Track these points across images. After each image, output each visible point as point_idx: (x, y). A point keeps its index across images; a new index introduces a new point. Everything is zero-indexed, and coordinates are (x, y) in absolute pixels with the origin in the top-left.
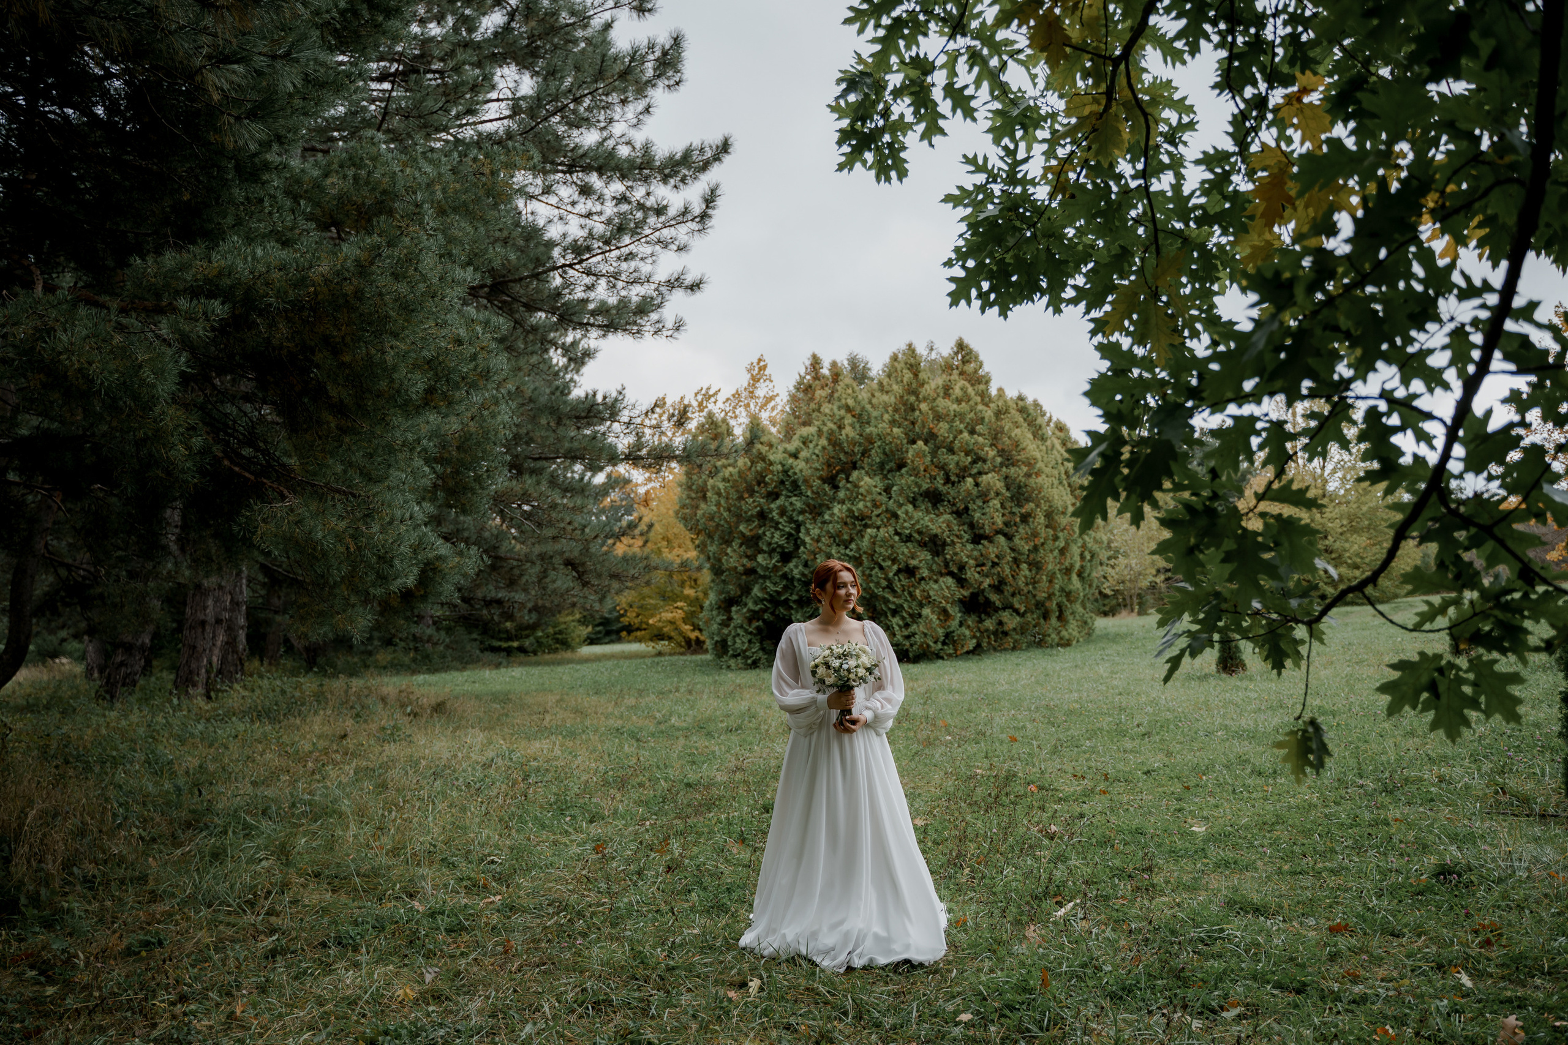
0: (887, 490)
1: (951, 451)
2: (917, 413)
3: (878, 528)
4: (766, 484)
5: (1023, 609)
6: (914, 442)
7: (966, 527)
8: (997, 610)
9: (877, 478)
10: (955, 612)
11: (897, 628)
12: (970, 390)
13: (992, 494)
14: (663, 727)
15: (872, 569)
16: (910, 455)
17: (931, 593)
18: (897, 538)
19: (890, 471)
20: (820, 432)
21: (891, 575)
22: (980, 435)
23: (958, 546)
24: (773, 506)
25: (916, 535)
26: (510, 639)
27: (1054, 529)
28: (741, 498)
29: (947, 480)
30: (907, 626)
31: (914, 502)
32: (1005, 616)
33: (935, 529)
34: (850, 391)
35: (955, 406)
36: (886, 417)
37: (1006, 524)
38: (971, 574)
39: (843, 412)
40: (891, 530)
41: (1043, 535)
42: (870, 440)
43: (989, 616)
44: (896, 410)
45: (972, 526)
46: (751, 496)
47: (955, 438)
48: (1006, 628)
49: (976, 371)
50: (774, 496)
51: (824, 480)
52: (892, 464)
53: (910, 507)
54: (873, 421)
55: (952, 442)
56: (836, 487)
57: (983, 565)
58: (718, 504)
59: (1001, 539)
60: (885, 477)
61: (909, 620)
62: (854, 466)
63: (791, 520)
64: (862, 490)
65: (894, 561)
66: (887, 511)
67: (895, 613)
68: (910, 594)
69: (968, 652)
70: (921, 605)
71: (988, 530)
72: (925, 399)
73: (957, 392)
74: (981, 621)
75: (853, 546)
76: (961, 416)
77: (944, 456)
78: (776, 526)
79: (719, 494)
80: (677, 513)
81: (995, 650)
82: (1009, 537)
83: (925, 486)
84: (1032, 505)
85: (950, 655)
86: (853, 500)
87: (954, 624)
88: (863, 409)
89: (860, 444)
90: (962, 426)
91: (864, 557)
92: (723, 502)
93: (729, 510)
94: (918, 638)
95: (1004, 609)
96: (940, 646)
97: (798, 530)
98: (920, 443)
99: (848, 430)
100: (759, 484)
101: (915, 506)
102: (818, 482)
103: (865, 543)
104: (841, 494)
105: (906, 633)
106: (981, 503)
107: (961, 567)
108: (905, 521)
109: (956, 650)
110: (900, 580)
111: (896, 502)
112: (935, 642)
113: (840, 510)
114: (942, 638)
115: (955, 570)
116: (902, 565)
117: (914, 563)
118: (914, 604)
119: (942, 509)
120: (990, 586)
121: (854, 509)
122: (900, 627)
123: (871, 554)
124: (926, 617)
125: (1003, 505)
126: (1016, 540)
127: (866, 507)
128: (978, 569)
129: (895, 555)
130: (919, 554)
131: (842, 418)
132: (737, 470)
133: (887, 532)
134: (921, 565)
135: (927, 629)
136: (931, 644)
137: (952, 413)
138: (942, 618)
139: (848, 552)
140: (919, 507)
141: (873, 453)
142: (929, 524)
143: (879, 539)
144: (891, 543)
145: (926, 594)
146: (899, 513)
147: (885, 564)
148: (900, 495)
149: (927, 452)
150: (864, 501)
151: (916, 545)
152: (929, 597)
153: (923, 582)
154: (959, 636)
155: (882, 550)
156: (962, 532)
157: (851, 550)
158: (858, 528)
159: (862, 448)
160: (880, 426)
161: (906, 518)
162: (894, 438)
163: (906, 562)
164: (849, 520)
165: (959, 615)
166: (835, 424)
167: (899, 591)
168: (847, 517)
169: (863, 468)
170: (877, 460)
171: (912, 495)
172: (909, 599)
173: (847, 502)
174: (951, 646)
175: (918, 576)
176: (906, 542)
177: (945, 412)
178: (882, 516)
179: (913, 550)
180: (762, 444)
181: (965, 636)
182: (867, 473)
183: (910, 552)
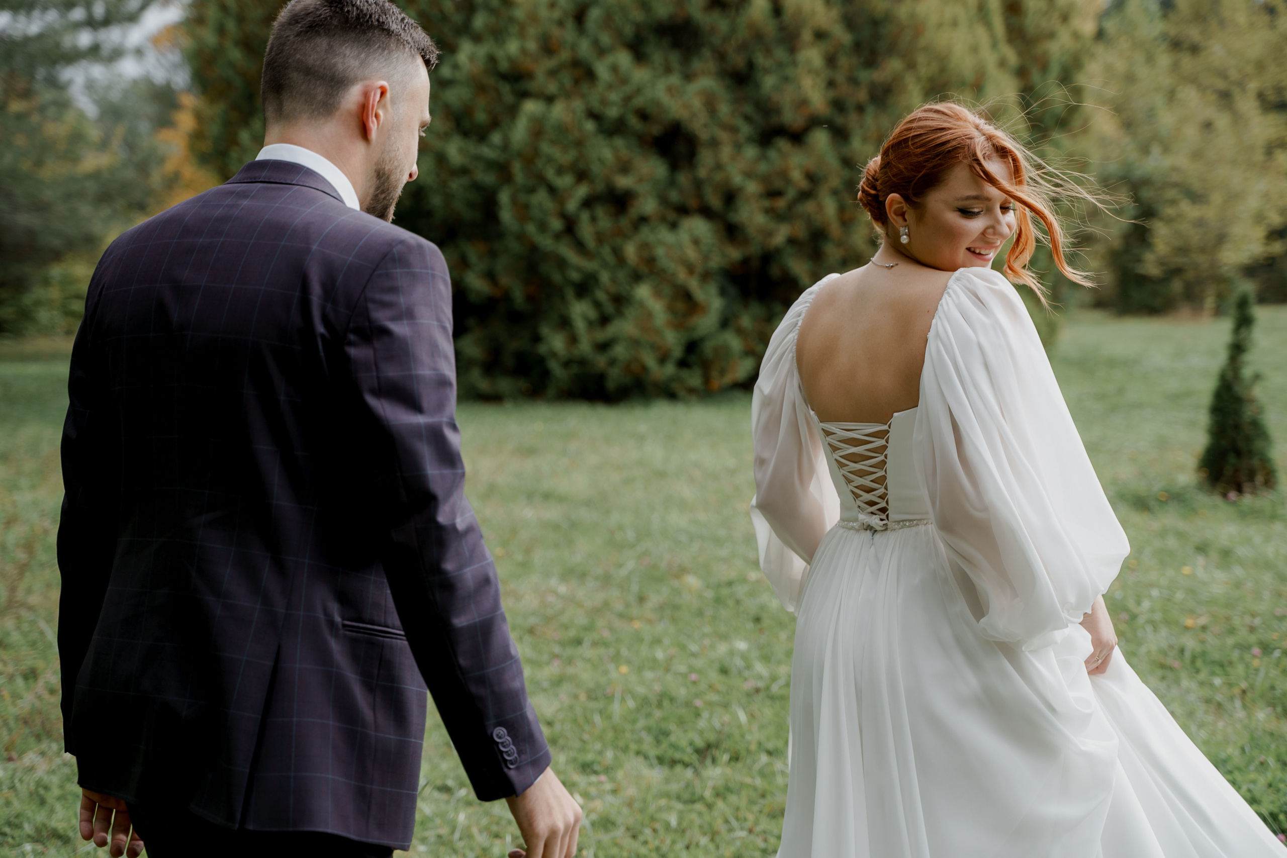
0: (579, 15)
3: (550, 100)
7: (749, 109)
10: (712, 300)
11: (580, 325)
13: (807, 36)
15: (531, 191)
17: (660, 252)
18: (590, 125)
21: (572, 206)
23: (726, 152)
25: (634, 122)
30: (604, 320)
31: (635, 45)
33: (676, 108)
37: (838, 105)
38: (750, 215)
40: (578, 105)
45: (766, 108)
53: (623, 58)
57: (777, 194)
58: (221, 31)
59: (820, 139)
61: (609, 308)
65: (582, 175)
66: (573, 62)
67: (584, 288)
68: (615, 252)
70: (637, 277)
71: (791, 118)
75: (496, 138)
82: (840, 134)
83: (664, 8)
84: (896, 63)
85: (692, 391)
86: (498, 34)
87: (706, 322)
91: (516, 164)
93: (242, 44)
94: (620, 351)
96: (670, 369)
103: (519, 132)
105: (602, 335)
106: (780, 53)
107: (730, 197)
108: (610, 87)
109: (707, 379)
110: (593, 219)
111: (596, 43)
112: (663, 360)
113: (472, 58)
114: (677, 352)
115: (715, 201)
116: (600, 187)
117: (623, 182)
118: (621, 275)
119: (697, 65)
120: (792, 241)
121: (500, 54)
122: (590, 324)
123: (530, 158)
124: (641, 304)
125: (831, 61)
126: (857, 144)
127: (524, 51)
128: (767, 203)
129: (584, 163)
130: (638, 162)
133: (569, 111)
134: (642, 188)
135: (644, 332)
136: (651, 363)
138: (679, 307)
139: (484, 151)
140: (648, 58)
142: (666, 97)
143: (549, 125)
144: (576, 135)
145: (647, 253)
146: (599, 69)
147: (558, 182)
148: (604, 27)
150: (522, 37)
151: (632, 142)
152: (653, 260)
153: (643, 227)
154: (716, 349)
155: (556, 150)
156: (738, 120)
157: (492, 147)
158: (508, 98)
161: (614, 81)
163: (608, 180)
164: (488, 80)
165: (720, 303)
167: (590, 242)
168: (485, 72)
171: (630, 30)
172: (611, 260)
173: (487, 38)
174: (698, 371)
175: (634, 213)
176: (611, 135)
178: (562, 75)
179: (625, 154)
181: (729, 350)
183: (618, 157)
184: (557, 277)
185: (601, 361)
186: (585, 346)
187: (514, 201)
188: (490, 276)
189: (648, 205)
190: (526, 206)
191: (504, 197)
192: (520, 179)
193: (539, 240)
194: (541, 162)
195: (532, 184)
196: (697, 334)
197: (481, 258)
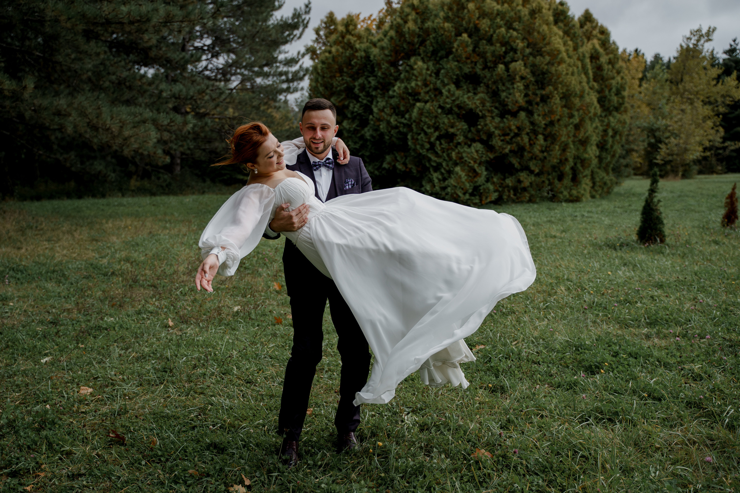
1: (490, 41)
2: (466, 11)
3: (426, 102)
4: (353, 67)
5: (537, 170)
6: (460, 35)
7: (497, 105)
8: (517, 171)
9: (431, 64)
10: (483, 172)
11: (436, 181)
13: (518, 78)
15: (419, 134)
16: (455, 45)
17: (464, 155)
18: (440, 111)
19: (440, 57)
21: (432, 139)
22: (514, 29)
23: (489, 119)
24: (356, 83)
25: (456, 109)
27: (570, 108)
29: (485, 67)
30: (444, 179)
31: (456, 83)
32: (523, 176)
33: (471, 105)
35: (499, 7)
36: (442, 14)
37: (529, 103)
38: (497, 142)
40: (436, 104)
41: (559, 113)
42: (427, 32)
43: (511, 174)
44: (450, 9)
45: (504, 105)
46: (341, 75)
47: (495, 32)
48: (522, 185)
50: (357, 75)
51: (390, 64)
52: (443, 53)
53: (452, 87)
54: (432, 17)
55: (492, 35)
57: (508, 135)
59: (523, 115)
60: (436, 62)
61: (446, 175)
62: (413, 53)
63: (368, 95)
64: (415, 72)
65: (437, 129)
66: (435, 89)
67: (437, 168)
68: (448, 155)
69: (491, 202)
70: (456, 164)
71: (512, 107)
74: (504, 180)
75: (407, 116)
76: (502, 15)
77: (484, 46)
78: (356, 98)
81: (514, 202)
82: (530, 113)
83: (467, 70)
84: (551, 88)
86: (408, 80)
87: (481, 180)
88: (426, 7)
89: (419, 36)
90: (501, 23)
91: (414, 126)
92: (320, 79)
94: (449, 190)
95: (522, 170)
96: (467, 196)
97: (372, 102)
99: (411, 25)
100: (347, 66)
101: (457, 86)
102: (386, 66)
103: (415, 113)
104: (402, 75)
105: (443, 185)
106: (508, 85)
107: (490, 135)
108: (447, 97)
109: (481, 200)
110: (441, 144)
111: (443, 82)
112: (464, 194)
113: (399, 88)
114: (470, 191)
115: (484, 137)
116: (443, 132)
117: (451, 130)
118: (450, 163)
119: (479, 89)
120: (511, 151)
121: (409, 87)
122: (439, 180)
123: (418, 122)
124: (457, 174)
125: (527, 87)
126: (536, 116)
127: (417, 85)
128: (502, 138)
129: (437, 124)
130: (457, 124)
131: (408, 15)
132: (331, 55)
133: (432, 106)
134: (458, 133)
135: (458, 183)
136: (460, 194)
137: (495, 12)
138: (471, 174)
139: (403, 120)
140: (462, 87)
141: (428, 42)
142: (466, 100)
143: (425, 111)
144: (434, 115)
145: (460, 155)
146: (443, 91)
147: (429, 131)
148: (445, 77)
149: (469, 43)
150: (416, 80)
151: (455, 116)
152: (462, 158)
153: (459, 147)
154: (484, 189)
155: (427, 120)
156: (493, 108)
157: (406, 119)
158: (411, 102)
159: (421, 39)
160: (436, 21)
161: (449, 95)
162: (445, 31)
163: (446, 130)
164: (405, 95)
165: (485, 173)
166: (402, 19)
167: (439, 152)
168: (404, 93)
169: (419, 55)
170: (431, 49)
171: (455, 77)
172: (447, 158)
173: (405, 81)
174: (477, 197)
175: (455, 141)
176: (447, 114)
177: (490, 11)
178: (430, 93)
179: (452, 121)
180: (352, 35)
181: (489, 190)
182: (423, 60)
183: (450, 122)
184: (428, 165)
187: (413, 138)
188: (405, 164)
189: (461, 139)
190: (417, 139)
191: (409, 137)
192: (415, 130)
193: (421, 151)
194: (422, 124)
195: (419, 132)
196: (478, 184)
197: (402, 158)
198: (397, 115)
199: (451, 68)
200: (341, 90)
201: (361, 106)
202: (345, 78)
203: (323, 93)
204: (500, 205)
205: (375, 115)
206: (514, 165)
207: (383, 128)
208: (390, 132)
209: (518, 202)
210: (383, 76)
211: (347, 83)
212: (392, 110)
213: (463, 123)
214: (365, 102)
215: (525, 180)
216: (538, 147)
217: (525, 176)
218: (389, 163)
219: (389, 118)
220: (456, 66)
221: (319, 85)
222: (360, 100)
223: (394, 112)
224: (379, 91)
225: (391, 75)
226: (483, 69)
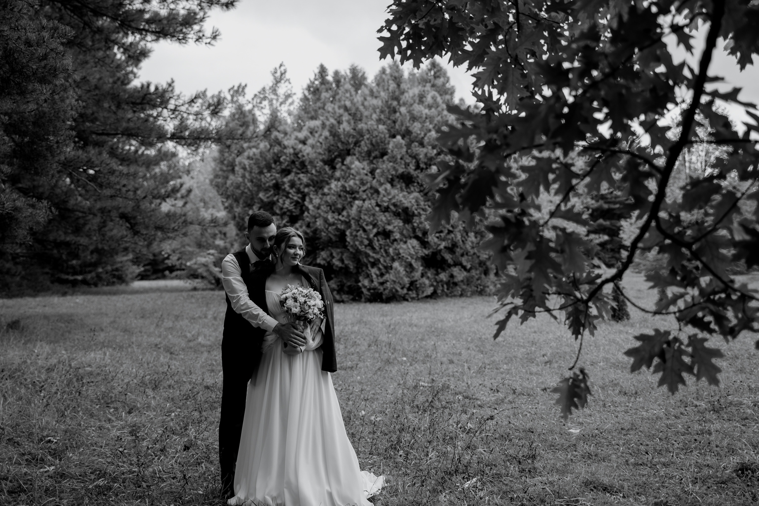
0: (372, 172)
1: (422, 144)
2: (398, 114)
3: (364, 200)
4: (281, 163)
5: (469, 266)
6: (394, 136)
7: (430, 203)
8: (450, 266)
9: (365, 163)
10: (419, 267)
11: (374, 276)
12: (439, 99)
14: (191, 344)
15: (358, 231)
16: (391, 146)
17: (401, 251)
18: (377, 209)
19: (375, 158)
20: (324, 125)
21: (371, 236)
23: (423, 217)
24: (285, 180)
25: (392, 207)
26: (75, 273)
28: (261, 173)
29: (418, 167)
30: (382, 275)
31: (391, 182)
32: (456, 271)
33: (406, 204)
34: (348, 95)
35: (426, 111)
36: (374, 116)
38: (432, 238)
39: (341, 111)
40: (373, 202)
42: (361, 134)
43: (444, 270)
44: (382, 112)
46: (269, 171)
47: (425, 135)
48: (456, 280)
49: (444, 85)
50: (286, 172)
51: (325, 162)
52: (377, 153)
53: (388, 186)
54: (364, 119)
55: (423, 138)
56: (334, 168)
57: (441, 232)
58: (243, 177)
60: (371, 162)
61: (384, 271)
62: (348, 153)
63: (299, 191)
64: (353, 171)
65: (375, 225)
66: (371, 187)
67: (373, 265)
68: (385, 251)
69: (427, 297)
70: (393, 260)
72: (404, 104)
73: (429, 99)
74: (437, 274)
75: (345, 213)
76: (431, 119)
77: (416, 148)
78: (287, 195)
79: (244, 169)
80: (211, 181)
81: (447, 296)
83: (401, 170)
85: (413, 299)
86: (345, 178)
87: (417, 275)
88: (357, 109)
89: (354, 137)
90: (431, 126)
91: (352, 222)
92: (247, 175)
93: (252, 181)
94: (388, 285)
95: (456, 264)
96: (405, 291)
97: (303, 199)
98: (399, 137)
99: (345, 125)
100: (275, 162)
101: (392, 185)
102: (320, 164)
103: (354, 211)
104: (338, 174)
105: (381, 280)
107: (425, 233)
108: (384, 196)
109: (418, 295)
110: (378, 241)
111: (379, 181)
112: (402, 288)
113: (336, 186)
114: (408, 285)
115: (420, 234)
116: (381, 229)
117: (389, 228)
118: (388, 259)
119: (412, 188)
120: (445, 247)
121: (346, 185)
122: (377, 276)
123: (358, 221)
124: (396, 269)
127: (355, 184)
128: (437, 235)
129: (375, 221)
130: (393, 221)
131: (341, 116)
132: (259, 151)
133: (371, 204)
134: (395, 230)
135: (397, 278)
136: (399, 289)
137: (424, 116)
138: (408, 270)
139: (340, 217)
140: (396, 186)
141: (363, 143)
142: (402, 199)
143: (364, 208)
144: (373, 212)
145: (397, 251)
146: (380, 190)
147: (367, 228)
148: (381, 176)
149: (403, 145)
150: (354, 179)
151: (392, 214)
152: (399, 254)
153: (395, 243)
154: (421, 284)
155: (366, 217)
156: (427, 207)
157: (343, 216)
158: (349, 200)
159: (355, 140)
160: (369, 123)
161: (385, 194)
162: (379, 133)
163: (384, 227)
164: (342, 193)
165: (421, 268)
166: (336, 119)
167: (377, 248)
168: (341, 191)
169: (355, 155)
170: (366, 149)
171: (390, 177)
172: (384, 254)
173: (341, 180)
174: (414, 292)
175: (392, 238)
176: (384, 212)
177: (419, 115)
178: (367, 192)
179: (389, 218)
180: (279, 131)
181: (425, 285)
182: (358, 158)
183: (387, 219)
184: (365, 261)
185: (381, 288)
186: (376, 283)
187: (351, 235)
188: (342, 261)
190: (356, 236)
191: (348, 233)
192: (353, 226)
193: (360, 247)
194: (362, 221)
195: (358, 229)
196: (415, 279)
197: (338, 254)
198: (333, 212)
199: (387, 168)
200: (269, 186)
201: (291, 203)
202: (274, 174)
203: (251, 189)
204: (435, 299)
205: (311, 212)
206: (447, 261)
207: (320, 225)
208: (327, 229)
209: (451, 297)
210: (317, 174)
211: (275, 179)
212: (329, 208)
213: (399, 221)
214: (295, 198)
215: (458, 275)
216: (470, 244)
217: (458, 271)
218: (324, 259)
219: (325, 216)
220: (392, 166)
221: (246, 180)
222: (290, 196)
223: (331, 209)
224: (311, 188)
225: (326, 173)
226: (415, 170)
